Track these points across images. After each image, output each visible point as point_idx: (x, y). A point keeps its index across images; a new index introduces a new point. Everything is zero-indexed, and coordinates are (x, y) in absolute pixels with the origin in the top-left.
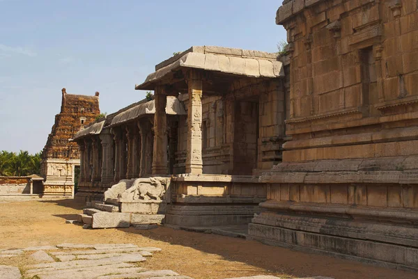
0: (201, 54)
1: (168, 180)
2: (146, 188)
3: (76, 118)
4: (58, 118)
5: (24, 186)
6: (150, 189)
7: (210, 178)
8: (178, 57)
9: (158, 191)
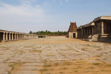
0: (103, 17)
1: (98, 35)
2: (95, 36)
3: (73, 26)
4: (70, 26)
5: (66, 36)
6: (96, 36)
7: (105, 34)
8: (99, 18)
9: (97, 36)
